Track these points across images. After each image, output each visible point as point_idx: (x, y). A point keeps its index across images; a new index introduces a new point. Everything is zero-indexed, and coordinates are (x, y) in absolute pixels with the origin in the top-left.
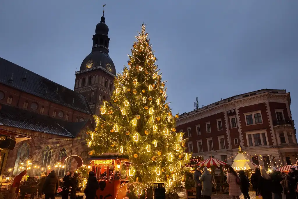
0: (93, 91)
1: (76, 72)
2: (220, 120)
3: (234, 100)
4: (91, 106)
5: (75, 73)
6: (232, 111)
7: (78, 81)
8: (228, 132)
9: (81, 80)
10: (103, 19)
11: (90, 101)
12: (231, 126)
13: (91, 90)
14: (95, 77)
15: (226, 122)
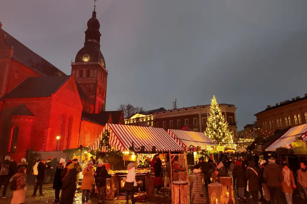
0: (92, 83)
1: (72, 62)
2: (196, 118)
3: (206, 107)
4: (91, 96)
5: (71, 64)
6: (205, 114)
7: (74, 71)
8: (200, 127)
9: (78, 72)
10: (94, 14)
11: (90, 92)
12: (203, 123)
13: (89, 82)
14: (94, 71)
15: (200, 120)
